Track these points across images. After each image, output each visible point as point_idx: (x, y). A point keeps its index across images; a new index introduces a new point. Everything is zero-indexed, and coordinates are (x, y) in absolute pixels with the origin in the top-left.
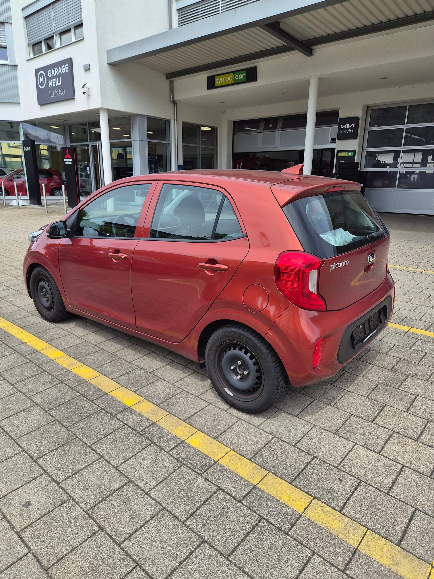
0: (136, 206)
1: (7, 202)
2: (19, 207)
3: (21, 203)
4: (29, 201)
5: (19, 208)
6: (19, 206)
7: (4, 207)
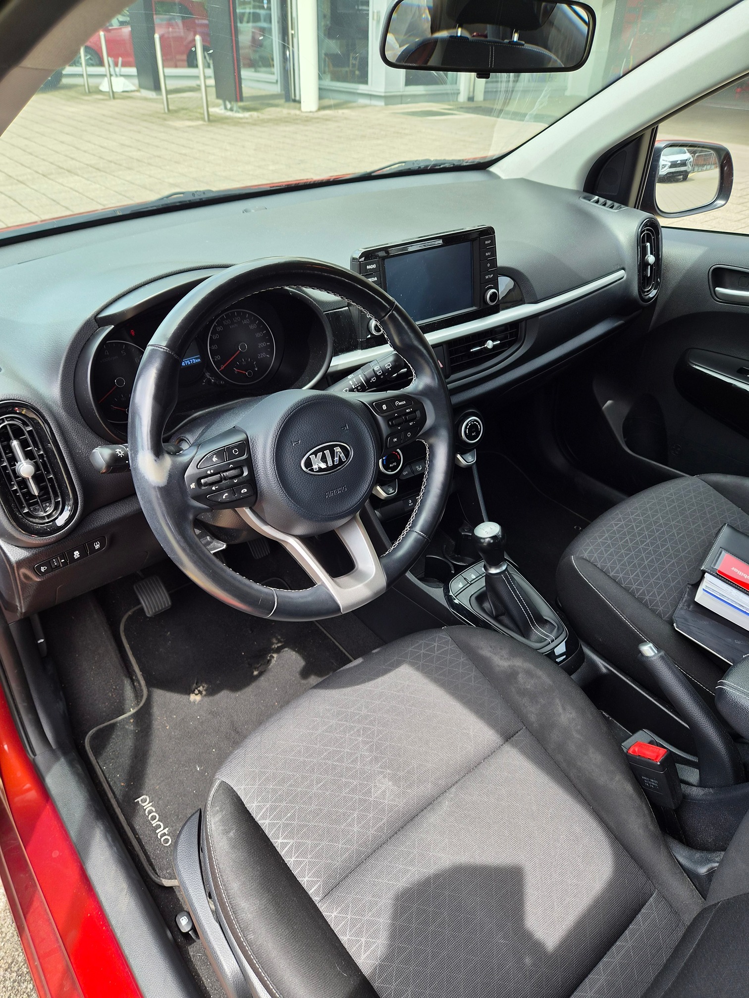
0: (371, 96)
1: (93, 81)
2: (113, 95)
3: (120, 84)
4: (136, 81)
5: (114, 98)
6: (113, 92)
7: (85, 94)
